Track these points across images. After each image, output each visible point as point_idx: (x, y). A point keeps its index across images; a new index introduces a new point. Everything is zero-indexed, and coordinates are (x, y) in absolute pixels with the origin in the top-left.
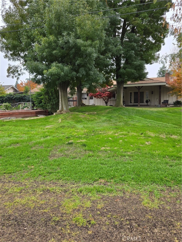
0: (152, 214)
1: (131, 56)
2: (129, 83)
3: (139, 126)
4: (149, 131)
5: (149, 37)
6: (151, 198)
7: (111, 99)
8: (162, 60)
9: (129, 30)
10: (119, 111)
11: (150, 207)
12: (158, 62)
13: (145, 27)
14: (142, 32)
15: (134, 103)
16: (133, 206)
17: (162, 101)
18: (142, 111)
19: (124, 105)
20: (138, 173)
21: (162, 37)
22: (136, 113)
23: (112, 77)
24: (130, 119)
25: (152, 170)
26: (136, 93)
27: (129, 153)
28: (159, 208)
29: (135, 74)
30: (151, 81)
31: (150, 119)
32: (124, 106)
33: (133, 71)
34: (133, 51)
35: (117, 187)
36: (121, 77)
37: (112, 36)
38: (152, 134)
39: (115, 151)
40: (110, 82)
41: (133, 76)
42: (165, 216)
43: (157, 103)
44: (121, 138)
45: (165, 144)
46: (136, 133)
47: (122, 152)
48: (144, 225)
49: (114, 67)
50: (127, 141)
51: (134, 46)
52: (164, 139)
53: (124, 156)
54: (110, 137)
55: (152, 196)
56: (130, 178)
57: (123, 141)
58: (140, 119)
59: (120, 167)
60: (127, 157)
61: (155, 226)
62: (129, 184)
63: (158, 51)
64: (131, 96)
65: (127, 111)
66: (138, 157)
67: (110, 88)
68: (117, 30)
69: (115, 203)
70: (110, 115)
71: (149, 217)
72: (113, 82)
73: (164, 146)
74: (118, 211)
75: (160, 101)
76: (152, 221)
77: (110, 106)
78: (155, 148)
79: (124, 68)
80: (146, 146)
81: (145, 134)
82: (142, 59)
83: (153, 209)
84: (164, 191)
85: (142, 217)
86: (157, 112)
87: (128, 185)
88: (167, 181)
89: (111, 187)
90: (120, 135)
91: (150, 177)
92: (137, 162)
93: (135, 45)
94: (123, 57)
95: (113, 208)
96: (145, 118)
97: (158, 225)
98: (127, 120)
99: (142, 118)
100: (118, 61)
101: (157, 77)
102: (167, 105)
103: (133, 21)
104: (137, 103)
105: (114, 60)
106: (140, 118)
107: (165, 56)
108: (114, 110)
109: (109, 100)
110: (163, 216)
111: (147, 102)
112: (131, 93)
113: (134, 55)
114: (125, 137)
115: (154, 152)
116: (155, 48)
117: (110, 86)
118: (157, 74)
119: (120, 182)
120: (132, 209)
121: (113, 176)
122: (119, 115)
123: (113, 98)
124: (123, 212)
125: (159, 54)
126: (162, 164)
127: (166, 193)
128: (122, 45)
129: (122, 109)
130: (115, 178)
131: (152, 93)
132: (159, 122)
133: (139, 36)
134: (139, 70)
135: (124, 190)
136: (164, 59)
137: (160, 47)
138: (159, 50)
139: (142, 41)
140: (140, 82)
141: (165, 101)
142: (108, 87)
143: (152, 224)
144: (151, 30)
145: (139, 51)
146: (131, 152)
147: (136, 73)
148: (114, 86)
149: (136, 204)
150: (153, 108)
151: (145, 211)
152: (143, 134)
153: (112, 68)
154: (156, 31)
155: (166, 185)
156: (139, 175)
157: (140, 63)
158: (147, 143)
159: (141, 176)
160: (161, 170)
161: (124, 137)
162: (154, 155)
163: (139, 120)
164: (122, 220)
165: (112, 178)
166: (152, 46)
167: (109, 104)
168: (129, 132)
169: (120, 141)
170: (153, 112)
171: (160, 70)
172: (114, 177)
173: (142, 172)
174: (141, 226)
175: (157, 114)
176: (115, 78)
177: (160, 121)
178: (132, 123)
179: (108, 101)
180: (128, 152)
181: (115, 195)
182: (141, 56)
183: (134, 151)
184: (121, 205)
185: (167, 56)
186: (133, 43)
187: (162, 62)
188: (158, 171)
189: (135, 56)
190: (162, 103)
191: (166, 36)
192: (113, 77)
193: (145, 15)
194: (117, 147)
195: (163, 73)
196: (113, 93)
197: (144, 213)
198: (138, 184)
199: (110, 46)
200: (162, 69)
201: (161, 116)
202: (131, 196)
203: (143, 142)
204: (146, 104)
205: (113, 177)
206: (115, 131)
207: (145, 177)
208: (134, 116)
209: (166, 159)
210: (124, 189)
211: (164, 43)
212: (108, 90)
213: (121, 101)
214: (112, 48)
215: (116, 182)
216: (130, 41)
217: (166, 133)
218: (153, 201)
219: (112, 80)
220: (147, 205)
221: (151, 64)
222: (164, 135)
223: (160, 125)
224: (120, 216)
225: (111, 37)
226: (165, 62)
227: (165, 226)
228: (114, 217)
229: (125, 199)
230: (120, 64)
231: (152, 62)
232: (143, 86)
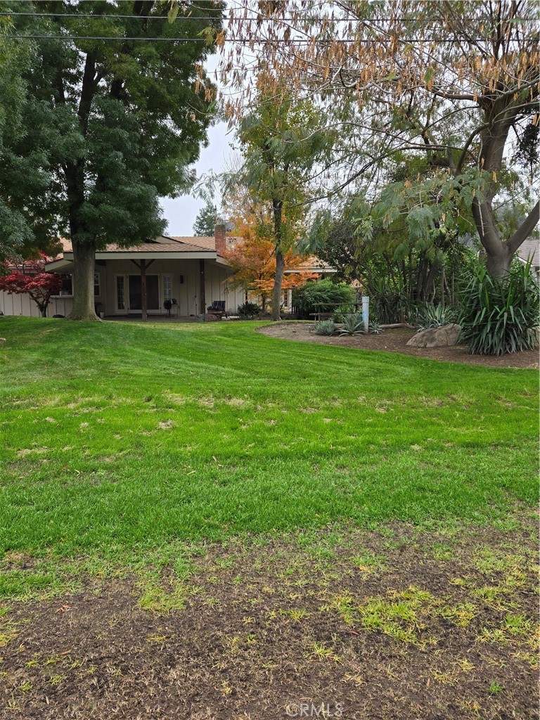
0: (167, 628)
1: (113, 168)
2: (112, 247)
3: (142, 376)
4: (169, 391)
5: (163, 117)
6: (164, 584)
7: (57, 296)
8: (201, 187)
9: (103, 87)
10: (84, 333)
11: (161, 611)
12: (191, 193)
13: (152, 87)
14: (144, 101)
15: (132, 308)
16: (112, 617)
17: (209, 304)
18: (151, 331)
19: (99, 315)
20: (131, 516)
21: (201, 123)
22: (136, 338)
23: (56, 226)
24: (117, 355)
25: (172, 501)
26: (135, 281)
27: (107, 460)
28: (185, 607)
29: (128, 222)
30: (177, 247)
31: (175, 355)
32: (97, 318)
33: (122, 212)
34: (120, 154)
35: (64, 567)
36: (86, 230)
37: (49, 99)
38: (178, 399)
39: (64, 459)
40: (53, 243)
41: (124, 227)
42: (199, 627)
43: (195, 311)
44: (86, 417)
45: (211, 423)
46: (133, 397)
47: (87, 458)
48: (141, 667)
49: (63, 196)
50: (103, 422)
51: (121, 138)
52: (211, 410)
53: (94, 470)
54: (51, 416)
55: (168, 576)
56: (106, 533)
57: (91, 425)
58: (146, 355)
59: (78, 506)
60: (102, 472)
61: (172, 662)
62: (104, 551)
63: (192, 160)
64: (120, 286)
65: (109, 333)
66: (134, 470)
67: (55, 261)
68: (68, 83)
69: (55, 619)
70: (54, 346)
71: (157, 639)
72: (62, 244)
73: (208, 430)
74: (62, 640)
75: (203, 304)
76: (164, 649)
77: (55, 317)
78: (185, 439)
79: (95, 202)
80: (160, 434)
81: (158, 399)
82: (148, 181)
83: (170, 613)
84: (202, 557)
85: (135, 645)
86: (195, 335)
87: (100, 557)
88: (210, 526)
89: (46, 572)
90: (82, 407)
91: (165, 522)
92: (129, 485)
93: (126, 135)
94: (90, 168)
95: (49, 634)
96: (162, 353)
97: (179, 658)
98: (106, 359)
99: (153, 354)
100: (74, 179)
101: (195, 235)
102: (221, 315)
103: (115, 63)
104: (139, 307)
105: (59, 175)
106: (147, 352)
107: (208, 178)
108: (68, 330)
109: (52, 298)
110: (194, 629)
111: (168, 305)
112: (120, 280)
113: (124, 166)
114: (98, 411)
115: (182, 450)
116: (182, 151)
117: (54, 254)
118: (192, 226)
119: (75, 552)
120: (109, 625)
121: (54, 535)
122: (81, 346)
123: (63, 294)
124: (79, 640)
125: (194, 170)
126: (199, 481)
127: (208, 561)
128: (85, 130)
129: (92, 327)
130: (61, 541)
131: (182, 282)
132: (199, 364)
133: (134, 111)
134: (139, 211)
135: (88, 574)
136: (207, 185)
137: (197, 150)
138: (195, 159)
139: (146, 127)
140: (146, 248)
141: (215, 303)
142: (45, 259)
143: (162, 658)
144: (169, 97)
145: (139, 156)
146: (115, 455)
147: (132, 218)
148: (66, 254)
149: (122, 608)
150: (185, 325)
151: (147, 624)
152: (153, 400)
153: (57, 198)
154: (182, 102)
155: (207, 539)
156: (133, 523)
157: (142, 189)
158: (162, 425)
159: (140, 523)
160: (196, 498)
161: (95, 411)
162: (181, 458)
163: (144, 358)
164: (74, 665)
165: (50, 544)
166: (173, 144)
167: (51, 310)
168: (110, 397)
169: (82, 424)
170: (185, 336)
171: (200, 216)
172: (57, 538)
173: (143, 512)
174: (132, 671)
175: (195, 340)
176: (67, 230)
177: (203, 361)
178: (122, 368)
179: (48, 302)
180: (104, 455)
181: (55, 595)
182: (145, 170)
183: (125, 452)
184: (75, 621)
185: (213, 179)
186: (119, 130)
187: (201, 194)
188: (189, 502)
189: (127, 169)
190: (209, 309)
191: (211, 121)
192: (61, 229)
193: (150, 52)
194: (71, 446)
195: (210, 226)
196: (64, 276)
197: (144, 630)
198: (131, 548)
199: (46, 131)
200: (206, 214)
201: (204, 345)
202: (108, 587)
203: (152, 423)
204: (164, 311)
205: (54, 539)
206: (67, 395)
207: (152, 525)
208: (128, 348)
209: (212, 467)
210: (86, 570)
211: (206, 139)
212: (48, 268)
213: (90, 302)
214: (52, 135)
215: (60, 553)
216: (109, 122)
217: (216, 391)
218: (170, 590)
219: (59, 236)
220: (153, 605)
221: (174, 196)
222: (209, 400)
223: (202, 371)
224: (69, 656)
225: (47, 103)
226: (210, 195)
227: (198, 655)
228: (49, 662)
229: (88, 601)
230: (83, 187)
231: (176, 191)
232: (154, 260)
